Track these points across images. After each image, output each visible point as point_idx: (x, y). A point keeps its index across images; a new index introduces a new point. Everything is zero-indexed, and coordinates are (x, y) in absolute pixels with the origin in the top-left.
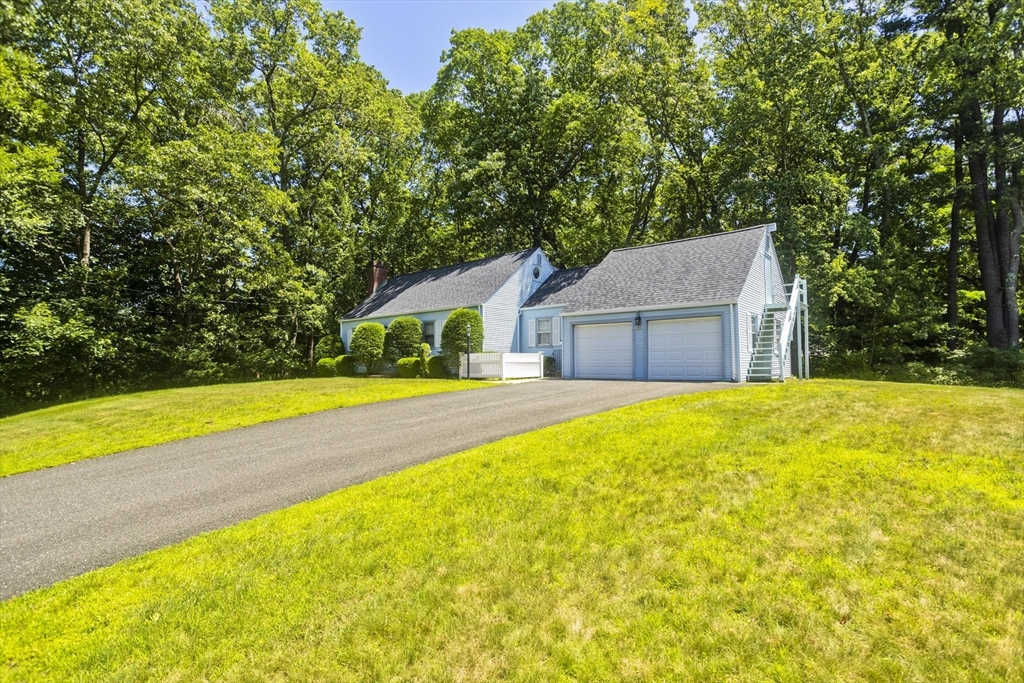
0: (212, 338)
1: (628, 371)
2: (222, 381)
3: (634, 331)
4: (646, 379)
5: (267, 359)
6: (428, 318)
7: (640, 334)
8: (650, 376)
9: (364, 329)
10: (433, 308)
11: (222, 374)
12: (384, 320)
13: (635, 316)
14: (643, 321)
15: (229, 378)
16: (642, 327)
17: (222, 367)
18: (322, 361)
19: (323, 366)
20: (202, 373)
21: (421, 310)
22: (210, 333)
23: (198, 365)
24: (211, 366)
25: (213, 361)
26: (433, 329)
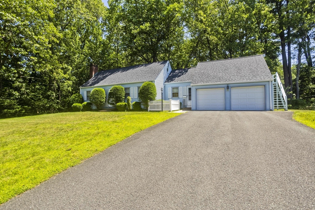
0: (18, 94)
1: (222, 107)
2: (24, 115)
3: (225, 91)
4: (230, 110)
5: (46, 104)
6: (127, 86)
7: (228, 93)
8: (232, 109)
9: (97, 91)
10: (129, 82)
11: (24, 111)
12: (104, 87)
13: (226, 86)
14: (230, 88)
15: (27, 113)
16: (229, 90)
17: (24, 108)
18: (74, 104)
19: (75, 107)
20: (13, 111)
21: (122, 83)
22: (16, 92)
23: (10, 107)
24: (18, 108)
25: (18, 105)
26: (129, 91)
